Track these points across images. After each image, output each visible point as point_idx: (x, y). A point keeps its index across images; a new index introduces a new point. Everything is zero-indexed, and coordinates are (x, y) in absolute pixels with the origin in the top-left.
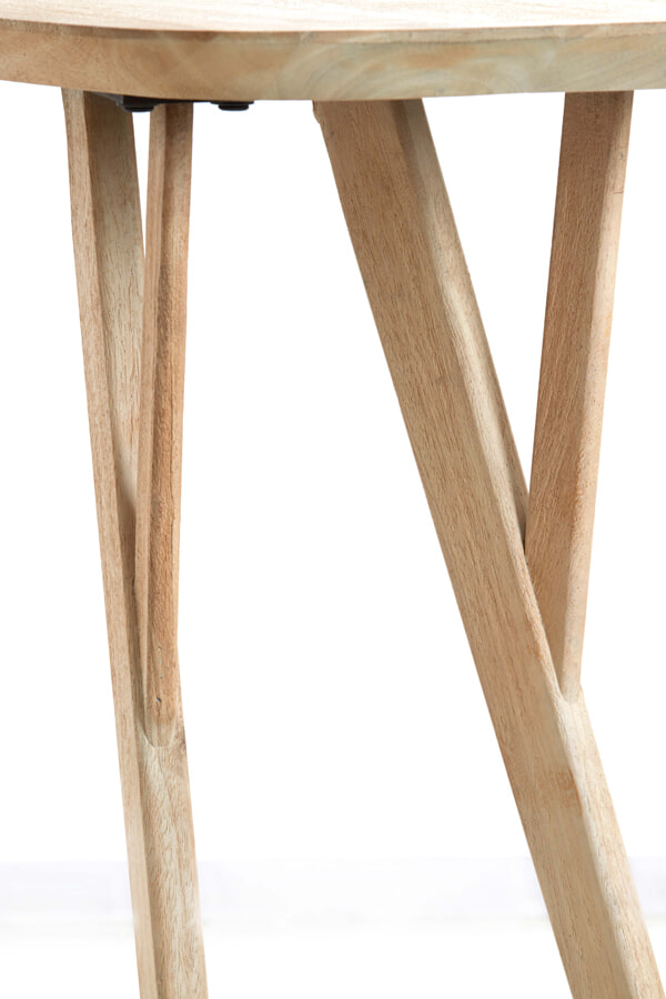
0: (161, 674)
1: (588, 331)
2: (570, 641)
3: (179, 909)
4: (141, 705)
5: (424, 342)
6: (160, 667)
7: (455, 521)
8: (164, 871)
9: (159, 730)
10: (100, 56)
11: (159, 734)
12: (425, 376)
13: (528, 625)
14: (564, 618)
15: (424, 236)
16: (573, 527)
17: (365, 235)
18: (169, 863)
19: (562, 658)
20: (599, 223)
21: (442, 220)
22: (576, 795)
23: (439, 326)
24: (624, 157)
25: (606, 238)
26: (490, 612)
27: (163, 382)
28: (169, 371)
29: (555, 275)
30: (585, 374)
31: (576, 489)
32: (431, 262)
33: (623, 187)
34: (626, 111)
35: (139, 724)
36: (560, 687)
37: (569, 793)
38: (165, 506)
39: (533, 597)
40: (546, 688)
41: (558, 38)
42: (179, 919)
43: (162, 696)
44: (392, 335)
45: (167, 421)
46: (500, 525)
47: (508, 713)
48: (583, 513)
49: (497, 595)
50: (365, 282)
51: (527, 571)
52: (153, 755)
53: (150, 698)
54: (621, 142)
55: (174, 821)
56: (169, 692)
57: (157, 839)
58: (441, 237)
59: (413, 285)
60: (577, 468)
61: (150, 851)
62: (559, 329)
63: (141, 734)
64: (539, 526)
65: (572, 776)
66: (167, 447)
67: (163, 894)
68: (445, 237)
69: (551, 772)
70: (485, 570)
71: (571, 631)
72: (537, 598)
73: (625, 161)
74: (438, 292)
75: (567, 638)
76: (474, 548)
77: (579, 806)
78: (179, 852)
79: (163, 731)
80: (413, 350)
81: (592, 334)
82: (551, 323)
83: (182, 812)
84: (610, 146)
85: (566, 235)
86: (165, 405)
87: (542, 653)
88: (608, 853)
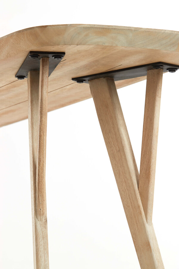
0: (41, 203)
1: (152, 132)
2: (149, 210)
3: (43, 260)
4: (36, 212)
5: (115, 142)
6: (40, 201)
7: (122, 185)
8: (40, 250)
9: (40, 217)
10: (23, 38)
11: (40, 218)
12: (115, 151)
13: (139, 207)
14: (147, 204)
15: (115, 117)
16: (149, 180)
17: (102, 120)
18: (41, 249)
19: (147, 214)
20: (155, 105)
21: (120, 113)
22: (150, 247)
23: (118, 138)
24: (161, 89)
25: (156, 108)
26: (130, 206)
27: (41, 128)
28: (43, 125)
29: (145, 120)
30: (152, 142)
31: (150, 171)
32: (117, 122)
33: (160, 96)
34: (161, 77)
35: (35, 216)
36: (147, 221)
37: (148, 247)
38: (42, 159)
39: (140, 200)
40: (143, 222)
41: (132, 30)
42: (43, 262)
43: (41, 208)
44: (108, 143)
45: (42, 138)
46: (132, 183)
47: (134, 230)
48: (152, 177)
49: (132, 202)
50: (102, 131)
51: (139, 194)
52: (38, 223)
53: (38, 209)
54: (160, 85)
55: (43, 239)
56: (43, 208)
57: (38, 242)
58: (119, 117)
59: (112, 129)
60: (150, 166)
61: (37, 246)
62: (146, 133)
63: (36, 218)
64: (141, 183)
65: (149, 243)
66: (42, 144)
67: (39, 256)
68: (121, 117)
69: (144, 243)
70: (129, 196)
71: (149, 207)
72: (141, 200)
73: (161, 90)
74: (118, 129)
75: (148, 209)
76: (126, 191)
77: (151, 250)
78: (44, 246)
79: (41, 217)
80: (113, 145)
81: (153, 132)
82: (144, 132)
83: (45, 237)
84: (157, 85)
85: (147, 109)
86: (42, 134)
87: (142, 213)
88: (158, 262)
